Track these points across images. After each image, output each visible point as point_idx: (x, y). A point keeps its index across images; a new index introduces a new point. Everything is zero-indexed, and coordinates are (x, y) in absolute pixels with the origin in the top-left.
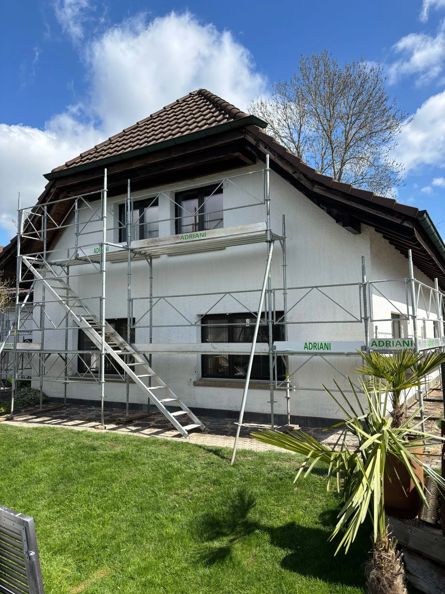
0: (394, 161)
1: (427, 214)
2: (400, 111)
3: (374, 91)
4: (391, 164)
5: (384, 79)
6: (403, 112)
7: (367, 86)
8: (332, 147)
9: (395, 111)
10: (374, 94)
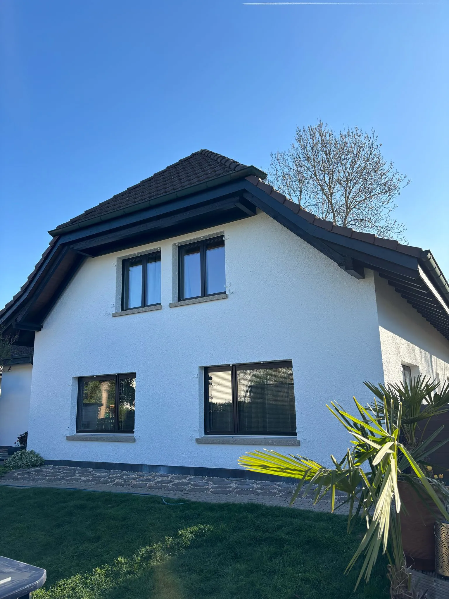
0: (395, 222)
1: (431, 254)
2: (397, 175)
3: (370, 157)
4: (392, 224)
5: (379, 146)
6: (400, 175)
7: (363, 153)
8: (333, 209)
9: (392, 174)
10: (371, 160)
